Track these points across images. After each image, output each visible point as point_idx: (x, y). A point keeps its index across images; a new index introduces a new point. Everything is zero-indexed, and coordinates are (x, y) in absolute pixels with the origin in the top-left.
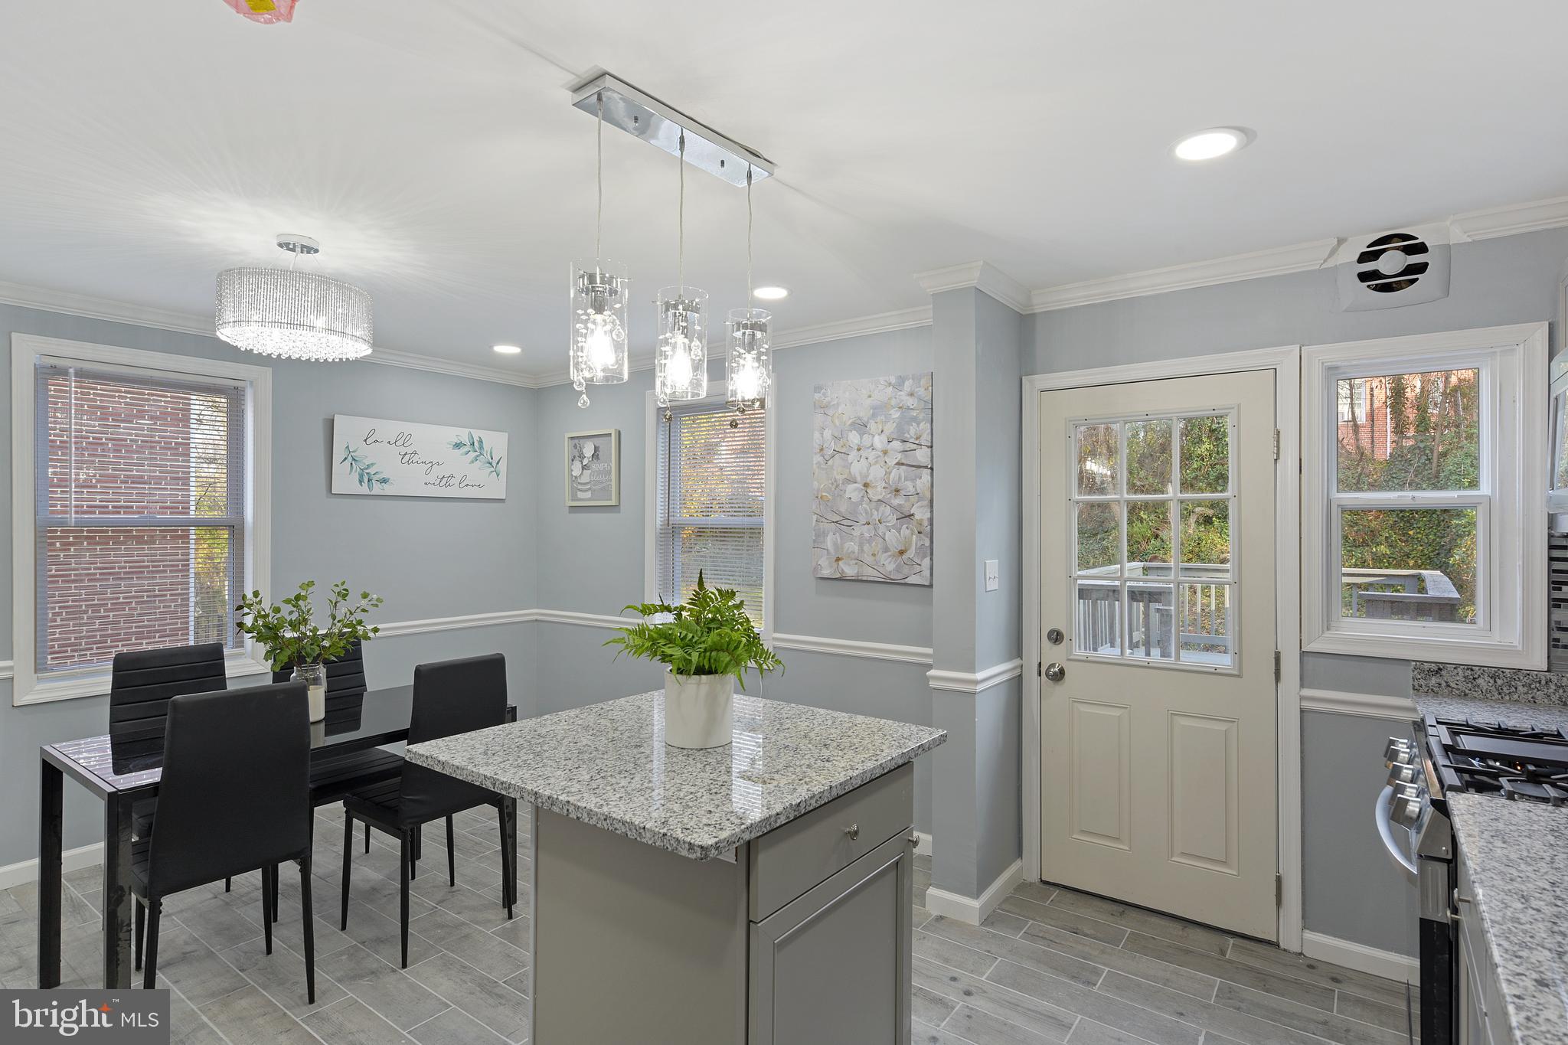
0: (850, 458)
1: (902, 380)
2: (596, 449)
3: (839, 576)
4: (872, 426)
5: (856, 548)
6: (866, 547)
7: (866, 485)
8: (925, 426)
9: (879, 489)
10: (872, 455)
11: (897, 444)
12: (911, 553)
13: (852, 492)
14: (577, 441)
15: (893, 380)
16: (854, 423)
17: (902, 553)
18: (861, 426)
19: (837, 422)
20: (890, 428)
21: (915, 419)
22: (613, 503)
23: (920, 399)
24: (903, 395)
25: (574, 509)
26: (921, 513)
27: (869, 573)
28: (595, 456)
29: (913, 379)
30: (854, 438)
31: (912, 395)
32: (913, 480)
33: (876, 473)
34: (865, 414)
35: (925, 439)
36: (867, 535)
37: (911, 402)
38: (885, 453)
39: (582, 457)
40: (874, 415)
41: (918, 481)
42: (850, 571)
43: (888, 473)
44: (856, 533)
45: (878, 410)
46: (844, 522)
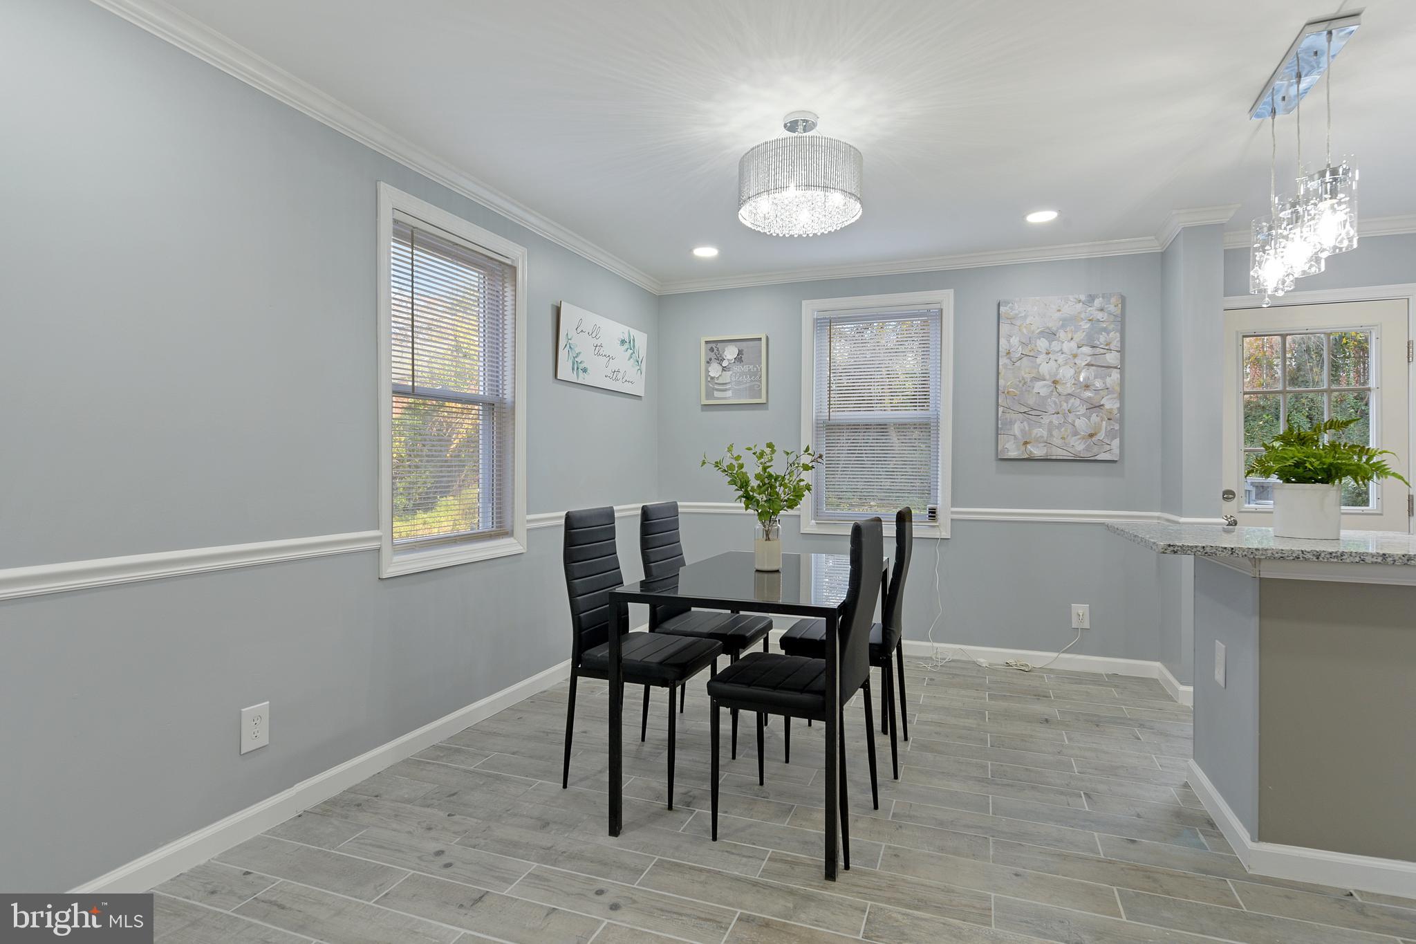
0: (1038, 361)
1: (1092, 298)
2: (740, 352)
3: (1026, 456)
4: (1062, 334)
5: (1045, 433)
6: (1055, 433)
7: (1055, 382)
8: (1115, 337)
9: (1069, 385)
10: (1061, 359)
11: (1086, 350)
12: (1101, 436)
13: (1041, 388)
14: (714, 345)
15: (1083, 298)
16: (1042, 332)
17: (1091, 436)
18: (1051, 335)
19: (1025, 331)
20: (1080, 336)
21: (1105, 330)
22: (763, 400)
23: (1110, 314)
24: (1093, 311)
25: (706, 407)
26: (1110, 404)
27: (1058, 453)
28: (739, 359)
29: (1103, 298)
30: (1042, 344)
31: (1102, 310)
32: (1103, 378)
33: (1066, 373)
34: (1053, 325)
35: (1116, 344)
36: (1056, 422)
37: (1100, 315)
38: (1075, 356)
39: (720, 360)
40: (1063, 326)
41: (1108, 380)
42: (1038, 452)
43: (1078, 373)
44: (1046, 420)
45: (1066, 322)
46: (1032, 413)
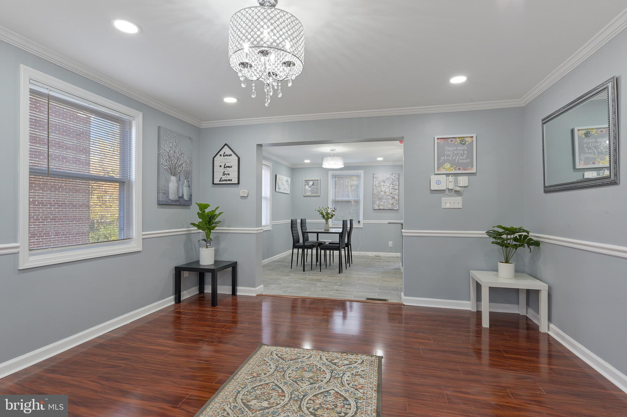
0: (382, 187)
1: (393, 174)
2: (313, 183)
3: (379, 209)
4: (386, 182)
5: (383, 204)
6: (385, 203)
7: (385, 192)
8: (397, 182)
9: (388, 193)
10: (386, 187)
11: (391, 185)
12: (394, 204)
13: (382, 193)
14: (307, 181)
15: (391, 174)
16: (382, 181)
17: (392, 204)
18: (384, 182)
19: (379, 180)
20: (390, 182)
21: (395, 181)
22: (319, 195)
23: (396, 178)
24: (393, 177)
25: (305, 196)
26: (396, 197)
27: (386, 208)
28: (313, 185)
29: (395, 174)
30: (382, 184)
31: (395, 177)
32: (395, 192)
33: (387, 190)
34: (385, 180)
35: (397, 184)
36: (385, 201)
37: (394, 178)
38: (389, 187)
39: (308, 185)
40: (387, 180)
41: (396, 192)
42: (382, 208)
43: (390, 190)
44: (383, 201)
45: (387, 179)
46: (380, 199)
